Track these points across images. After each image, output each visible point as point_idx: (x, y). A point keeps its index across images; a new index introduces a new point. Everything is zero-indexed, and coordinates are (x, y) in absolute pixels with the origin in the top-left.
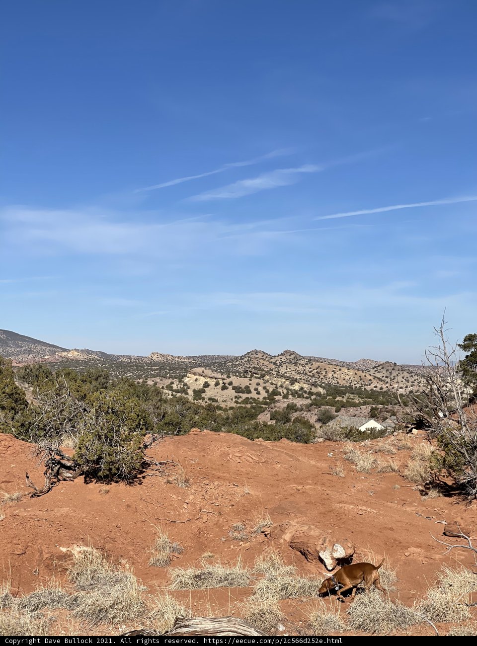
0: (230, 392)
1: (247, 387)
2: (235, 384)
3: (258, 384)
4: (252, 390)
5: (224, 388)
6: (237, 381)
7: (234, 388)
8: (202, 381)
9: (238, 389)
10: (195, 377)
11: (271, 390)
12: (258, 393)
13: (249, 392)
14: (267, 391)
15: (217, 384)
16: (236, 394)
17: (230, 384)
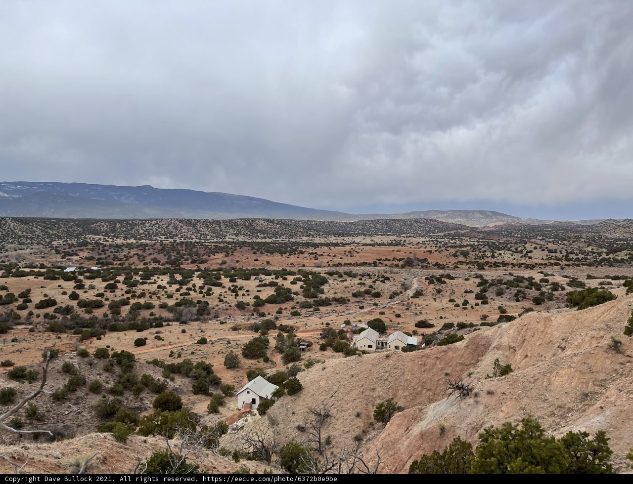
0: (546, 252)
1: (556, 250)
2: (549, 248)
3: (562, 248)
4: (558, 251)
5: (543, 250)
6: (551, 246)
7: (548, 250)
8: (534, 245)
9: (550, 251)
10: (531, 244)
11: (569, 251)
12: (561, 253)
13: (556, 252)
14: (567, 252)
15: (540, 248)
16: (548, 254)
17: (547, 248)
